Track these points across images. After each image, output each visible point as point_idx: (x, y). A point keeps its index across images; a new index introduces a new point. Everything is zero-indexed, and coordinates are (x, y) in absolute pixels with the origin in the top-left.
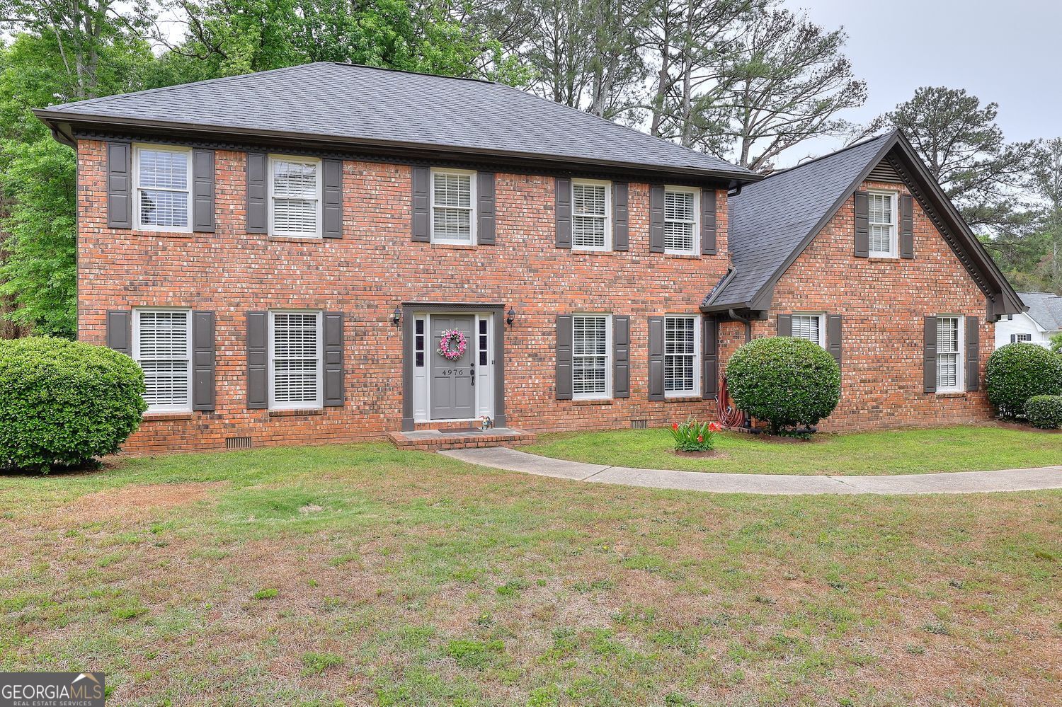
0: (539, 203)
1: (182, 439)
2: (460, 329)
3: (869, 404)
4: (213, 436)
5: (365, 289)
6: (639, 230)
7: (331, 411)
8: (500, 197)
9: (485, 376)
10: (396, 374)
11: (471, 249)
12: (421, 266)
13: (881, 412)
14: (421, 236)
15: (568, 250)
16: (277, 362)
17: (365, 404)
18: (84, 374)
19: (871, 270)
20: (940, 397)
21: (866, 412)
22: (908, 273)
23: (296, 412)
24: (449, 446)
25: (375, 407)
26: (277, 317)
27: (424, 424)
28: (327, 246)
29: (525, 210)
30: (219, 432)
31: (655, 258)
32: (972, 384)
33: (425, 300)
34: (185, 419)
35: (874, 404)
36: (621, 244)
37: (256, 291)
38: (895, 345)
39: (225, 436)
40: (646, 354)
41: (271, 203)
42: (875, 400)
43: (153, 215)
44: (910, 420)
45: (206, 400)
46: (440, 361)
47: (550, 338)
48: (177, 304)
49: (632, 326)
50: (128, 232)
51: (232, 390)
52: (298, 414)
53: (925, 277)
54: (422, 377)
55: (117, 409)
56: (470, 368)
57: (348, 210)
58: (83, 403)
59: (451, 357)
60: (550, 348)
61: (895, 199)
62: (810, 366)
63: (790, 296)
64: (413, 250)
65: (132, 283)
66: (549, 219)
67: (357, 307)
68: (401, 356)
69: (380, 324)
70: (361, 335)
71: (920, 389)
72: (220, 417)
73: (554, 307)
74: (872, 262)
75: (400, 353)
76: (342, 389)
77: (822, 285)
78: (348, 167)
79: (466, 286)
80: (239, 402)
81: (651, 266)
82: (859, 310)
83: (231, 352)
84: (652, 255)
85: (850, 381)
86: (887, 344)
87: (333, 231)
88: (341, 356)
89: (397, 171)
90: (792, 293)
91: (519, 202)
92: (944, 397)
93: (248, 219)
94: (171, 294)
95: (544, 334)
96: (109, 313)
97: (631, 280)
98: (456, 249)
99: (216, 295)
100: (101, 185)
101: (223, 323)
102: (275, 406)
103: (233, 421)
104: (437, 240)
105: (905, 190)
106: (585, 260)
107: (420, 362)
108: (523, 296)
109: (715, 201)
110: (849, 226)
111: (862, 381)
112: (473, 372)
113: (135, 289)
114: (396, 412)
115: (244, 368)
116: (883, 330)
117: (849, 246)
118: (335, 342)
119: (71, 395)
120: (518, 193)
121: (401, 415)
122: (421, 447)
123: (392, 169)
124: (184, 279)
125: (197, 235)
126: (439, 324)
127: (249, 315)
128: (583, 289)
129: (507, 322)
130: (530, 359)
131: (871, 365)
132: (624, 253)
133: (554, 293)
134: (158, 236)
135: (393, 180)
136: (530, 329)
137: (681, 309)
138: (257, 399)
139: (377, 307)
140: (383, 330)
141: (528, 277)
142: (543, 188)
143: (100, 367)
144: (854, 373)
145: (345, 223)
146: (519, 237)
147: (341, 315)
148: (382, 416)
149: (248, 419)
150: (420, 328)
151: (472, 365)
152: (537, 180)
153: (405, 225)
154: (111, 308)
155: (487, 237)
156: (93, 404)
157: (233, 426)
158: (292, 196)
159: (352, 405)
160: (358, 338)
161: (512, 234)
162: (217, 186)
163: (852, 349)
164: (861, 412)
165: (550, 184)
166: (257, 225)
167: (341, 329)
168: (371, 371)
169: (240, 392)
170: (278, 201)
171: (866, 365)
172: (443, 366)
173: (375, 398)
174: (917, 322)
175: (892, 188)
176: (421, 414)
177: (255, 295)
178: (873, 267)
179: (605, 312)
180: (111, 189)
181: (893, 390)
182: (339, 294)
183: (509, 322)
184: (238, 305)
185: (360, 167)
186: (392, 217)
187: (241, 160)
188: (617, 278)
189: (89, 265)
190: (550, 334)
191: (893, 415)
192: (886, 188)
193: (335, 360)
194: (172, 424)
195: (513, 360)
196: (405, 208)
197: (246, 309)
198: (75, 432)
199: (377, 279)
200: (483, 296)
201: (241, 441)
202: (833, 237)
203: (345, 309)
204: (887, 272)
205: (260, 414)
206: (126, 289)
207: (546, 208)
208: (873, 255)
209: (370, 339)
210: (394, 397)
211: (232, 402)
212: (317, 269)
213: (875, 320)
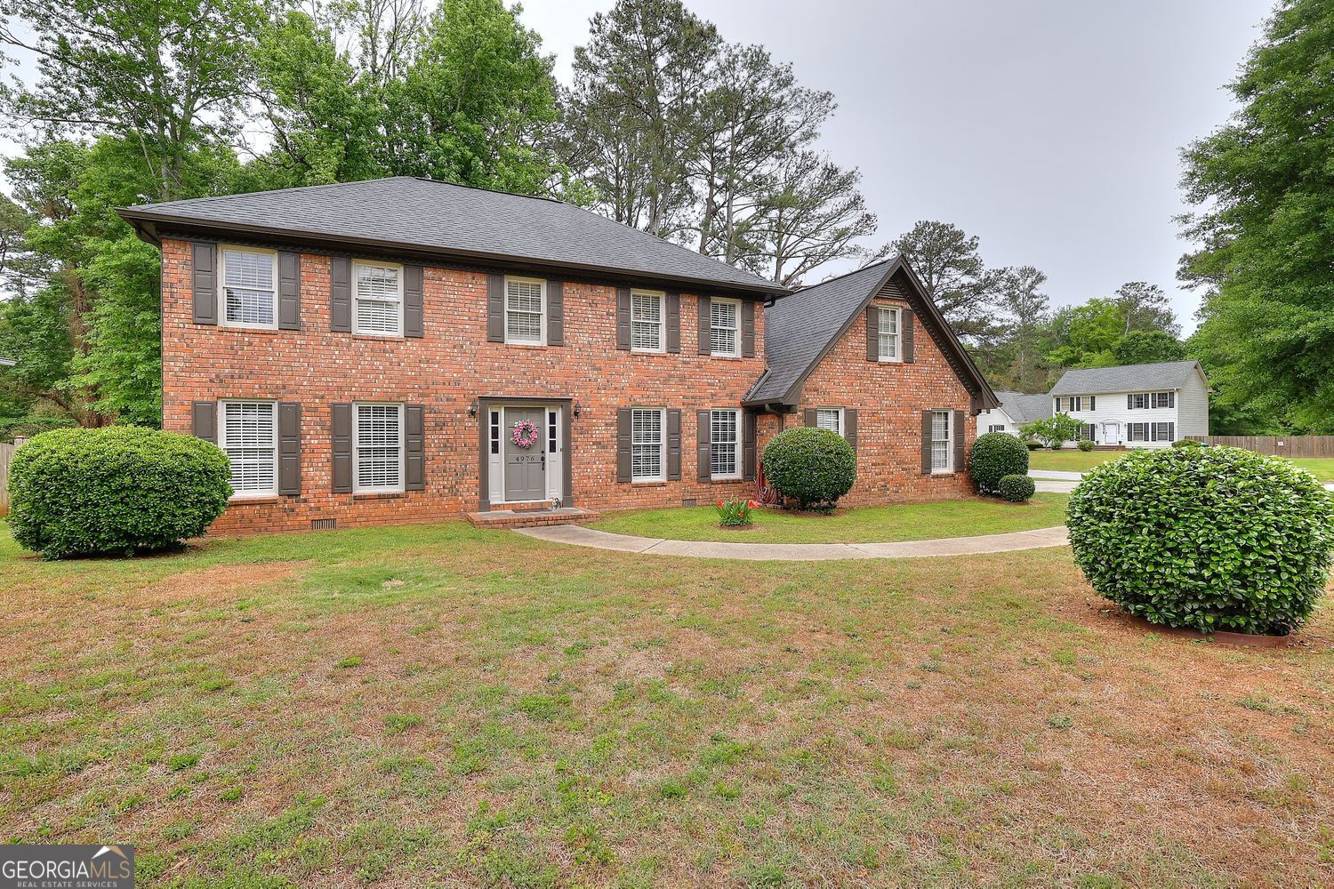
0: (602, 310)
1: (268, 521)
2: (531, 421)
3: (878, 484)
4: (299, 518)
5: (444, 384)
6: (689, 336)
7: (412, 495)
8: (567, 304)
9: (554, 461)
10: (473, 460)
11: (542, 349)
12: (496, 364)
13: (888, 490)
14: (496, 337)
15: (627, 352)
16: (361, 450)
17: (444, 488)
18: (169, 462)
19: (880, 371)
20: (934, 477)
21: (877, 490)
22: (909, 376)
23: (379, 495)
24: (522, 525)
25: (453, 491)
26: (361, 409)
27: (499, 505)
28: (409, 344)
29: (590, 316)
30: (304, 513)
31: (703, 359)
32: (959, 466)
33: (500, 394)
34: (272, 502)
35: (883, 483)
36: (674, 346)
37: (340, 384)
38: (900, 435)
39: (311, 518)
40: (695, 441)
41: (354, 304)
42: (884, 480)
43: (240, 312)
44: (910, 496)
45: (291, 485)
46: (514, 449)
47: (612, 428)
48: (263, 396)
49: (683, 419)
50: (214, 327)
51: (317, 474)
52: (381, 497)
53: (923, 378)
54: (497, 463)
55: (203, 494)
56: (541, 455)
57: (428, 312)
58: (168, 488)
59: (524, 446)
60: (612, 437)
61: (899, 313)
62: (831, 452)
63: (816, 393)
64: (490, 350)
65: (217, 376)
66: (611, 325)
67: (437, 400)
68: (478, 445)
69: (458, 416)
70: (441, 426)
71: (919, 470)
72: (305, 501)
73: (615, 401)
74: (881, 365)
75: (477, 442)
76: (423, 475)
77: (841, 384)
78: (428, 273)
79: (537, 382)
80: (324, 487)
81: (700, 366)
82: (871, 405)
83: (316, 439)
84: (700, 356)
85: (863, 465)
86: (893, 433)
87: (414, 331)
88: (422, 444)
89: (473, 278)
90: (816, 390)
91: (584, 308)
92: (937, 477)
93: (332, 318)
94: (257, 386)
95: (606, 425)
96: (194, 404)
97: (682, 378)
98: (527, 349)
99: (301, 388)
100: (186, 283)
101: (307, 414)
102: (359, 490)
103: (318, 505)
104: (510, 340)
105: (908, 306)
106: (643, 361)
107: (495, 449)
108: (588, 391)
109: (753, 311)
110: (862, 335)
111: (873, 464)
112: (543, 459)
113: (221, 381)
114: (473, 496)
115: (328, 455)
116: (890, 422)
117: (862, 352)
118: (416, 430)
119: (156, 481)
120: (584, 301)
121: (478, 497)
122: (496, 526)
123: (469, 276)
124: (269, 372)
125: (283, 332)
126: (513, 416)
127: (334, 407)
128: (640, 385)
129: (574, 414)
130: (595, 447)
131: (880, 451)
132: (677, 355)
133: (616, 388)
134: (244, 332)
135: (470, 286)
136: (594, 421)
137: (724, 403)
138: (341, 483)
139: (455, 399)
140: (461, 421)
141: (593, 374)
142: (606, 297)
143: (186, 455)
144: (866, 458)
145: (425, 324)
146: (584, 339)
147: (422, 407)
148: (460, 498)
149: (333, 502)
150: (495, 421)
151: (543, 452)
152: (601, 290)
153: (481, 328)
154: (196, 399)
155: (556, 339)
156: (178, 490)
157: (319, 509)
158: (374, 298)
159: (432, 489)
160: (438, 428)
161: (578, 337)
162: (303, 287)
163: (865, 438)
164: (873, 490)
165: (612, 293)
166: (341, 323)
167: (422, 420)
168: (450, 458)
169: (325, 478)
170: (361, 302)
171: (876, 451)
172: (516, 454)
173: (454, 483)
174: (917, 416)
175: (897, 304)
176: (496, 496)
177: (340, 388)
178: (882, 369)
179: (660, 406)
180: (195, 286)
181: (897, 471)
182: (420, 388)
183: (576, 414)
184: (323, 397)
185: (439, 273)
186: (470, 319)
187: (325, 263)
188: (671, 376)
189: (175, 359)
190: (612, 425)
191: (898, 492)
192: (892, 304)
193: (416, 448)
194: (258, 507)
195: (580, 448)
196: (481, 311)
197: (330, 401)
198: (160, 516)
199: (455, 375)
200: (552, 391)
201: (324, 522)
202: (849, 344)
203: (425, 402)
204: (893, 373)
205: (344, 498)
206: (211, 381)
207: (608, 314)
208: (882, 359)
209: (449, 429)
210: (471, 481)
211: (317, 487)
212: (399, 365)
213: (883, 414)
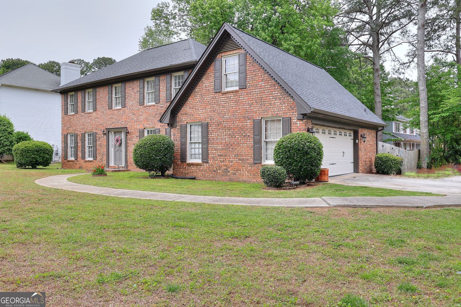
1: (74, 166)
2: (120, 136)
3: (223, 167)
4: (77, 166)
5: (100, 125)
6: (163, 94)
7: (94, 161)
8: (126, 91)
10: (105, 150)
11: (120, 109)
12: (110, 117)
13: (229, 172)
14: (110, 107)
15: (143, 106)
17: (100, 159)
19: (223, 98)
20: (263, 166)
21: (221, 171)
22: (243, 97)
23: (88, 161)
25: (102, 160)
28: (94, 113)
29: (132, 93)
30: (78, 164)
33: (111, 127)
34: (74, 161)
35: (225, 167)
36: (157, 100)
37: (83, 127)
38: (237, 137)
39: (79, 166)
41: (86, 103)
44: (245, 178)
45: (76, 157)
48: (73, 132)
49: (161, 132)
50: (67, 115)
51: (80, 154)
53: (254, 97)
54: (112, 152)
56: (122, 149)
57: (97, 103)
59: (118, 145)
61: (238, 57)
63: (185, 116)
64: (109, 112)
65: (67, 127)
66: (138, 95)
67: (99, 130)
71: (252, 161)
72: (78, 161)
73: (139, 127)
74: (223, 94)
75: (106, 144)
76: (96, 155)
77: (199, 109)
78: (97, 90)
79: (119, 122)
82: (217, 119)
83: (80, 144)
85: (212, 155)
86: (231, 136)
87: (95, 109)
89: (105, 89)
90: (186, 114)
91: (131, 91)
93: (82, 108)
94: (72, 130)
96: (64, 135)
97: (160, 114)
98: (117, 110)
99: (77, 129)
101: (78, 136)
103: (80, 162)
105: (242, 51)
106: (148, 108)
107: (112, 146)
110: (212, 78)
111: (219, 155)
113: (68, 129)
114: (105, 162)
115: (82, 148)
116: (229, 129)
118: (95, 140)
120: (131, 88)
124: (74, 126)
125: (75, 114)
126: (117, 134)
127: (82, 134)
128: (147, 119)
129: (127, 133)
130: (133, 146)
131: (224, 147)
132: (158, 104)
133: (139, 122)
134: (70, 115)
135: (105, 91)
136: (133, 135)
138: (83, 157)
139: (102, 130)
140: (103, 137)
141: (133, 117)
142: (136, 85)
144: (215, 151)
145: (97, 106)
146: (130, 103)
147: (96, 133)
148: (103, 163)
150: (112, 136)
152: (135, 82)
153: (107, 105)
155: (123, 105)
159: (98, 159)
160: (99, 140)
161: (129, 103)
162: (78, 101)
163: (213, 139)
164: (219, 171)
165: (138, 83)
167: (96, 137)
168: (101, 149)
171: (221, 147)
172: (117, 148)
173: (102, 158)
174: (249, 123)
175: (235, 52)
176: (112, 163)
177: (83, 129)
178: (224, 96)
179: (153, 127)
180: (65, 105)
181: (235, 160)
182: (95, 127)
184: (81, 131)
185: (99, 89)
186: (104, 103)
187: (81, 93)
188: (157, 113)
189: (63, 124)
190: (138, 136)
191: (236, 174)
192: (232, 53)
193: (95, 146)
194: (72, 162)
195: (129, 146)
196: (107, 99)
199: (102, 122)
200: (123, 125)
202: (204, 85)
203: (96, 131)
204: (232, 98)
205: (84, 161)
207: (137, 91)
208: (224, 90)
210: (105, 158)
211: (80, 157)
212: (92, 120)
213: (225, 124)
